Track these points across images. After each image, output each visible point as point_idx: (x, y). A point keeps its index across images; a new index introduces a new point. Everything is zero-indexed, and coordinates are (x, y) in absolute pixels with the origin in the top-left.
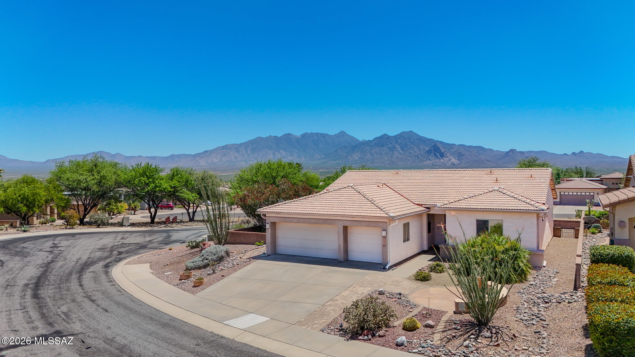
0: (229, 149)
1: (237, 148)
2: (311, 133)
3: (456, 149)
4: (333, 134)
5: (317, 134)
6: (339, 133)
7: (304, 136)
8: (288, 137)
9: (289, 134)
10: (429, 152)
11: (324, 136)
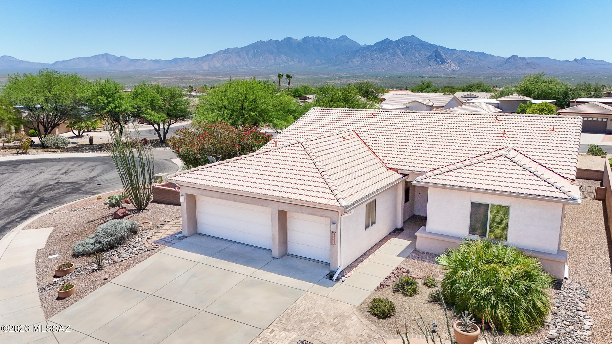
0: (230, 53)
1: (238, 52)
2: (313, 38)
3: (456, 55)
4: (334, 38)
5: (318, 38)
6: (340, 37)
7: (305, 39)
8: (288, 41)
9: (290, 38)
10: (430, 58)
11: (325, 40)
